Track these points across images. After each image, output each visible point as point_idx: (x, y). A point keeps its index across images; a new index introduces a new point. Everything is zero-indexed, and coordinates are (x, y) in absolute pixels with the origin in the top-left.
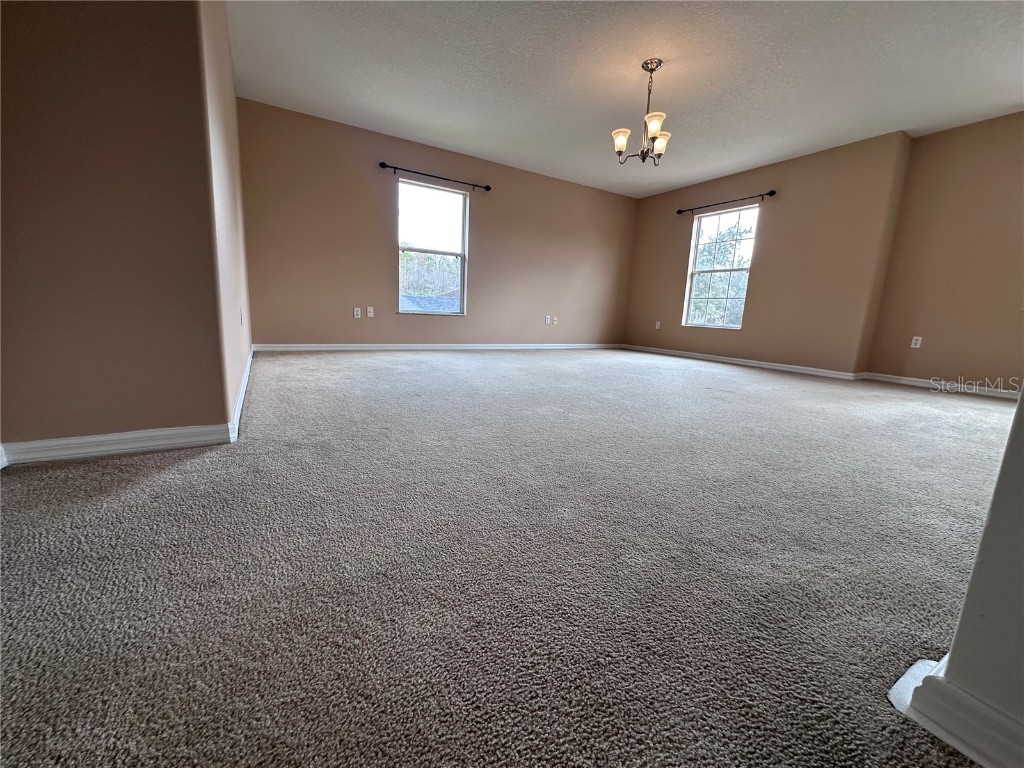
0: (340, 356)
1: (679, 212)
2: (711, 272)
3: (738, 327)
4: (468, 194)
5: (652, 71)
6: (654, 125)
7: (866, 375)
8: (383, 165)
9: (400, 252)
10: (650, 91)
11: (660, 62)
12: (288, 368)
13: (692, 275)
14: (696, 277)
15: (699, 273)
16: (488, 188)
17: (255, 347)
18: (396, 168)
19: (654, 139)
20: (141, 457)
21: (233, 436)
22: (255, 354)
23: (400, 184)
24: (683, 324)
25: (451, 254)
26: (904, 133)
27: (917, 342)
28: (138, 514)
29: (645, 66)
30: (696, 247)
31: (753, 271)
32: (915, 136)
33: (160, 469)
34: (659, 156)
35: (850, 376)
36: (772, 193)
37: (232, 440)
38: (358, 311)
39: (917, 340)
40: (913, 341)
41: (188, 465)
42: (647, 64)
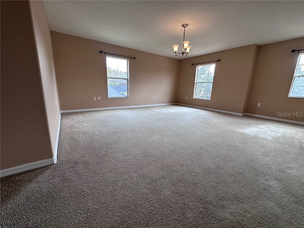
0: (90, 114)
1: (192, 64)
2: (202, 82)
3: (210, 99)
4: (128, 60)
5: (185, 27)
6: (186, 45)
7: (245, 114)
8: (101, 52)
9: (108, 79)
10: (184, 33)
11: (187, 25)
12: (73, 121)
13: (196, 83)
14: (197, 84)
15: (198, 83)
16: (135, 58)
17: (61, 112)
18: (105, 53)
19: (186, 49)
20: (23, 175)
21: (55, 161)
22: (62, 114)
23: (107, 57)
24: (194, 98)
25: (124, 79)
26: (256, 44)
27: (259, 105)
28: (22, 210)
29: (183, 26)
30: (197, 75)
31: (213, 83)
32: (259, 45)
33: (30, 181)
34: (187, 53)
35: (241, 114)
36: (219, 60)
37: (55, 163)
38: (95, 98)
39: (259, 104)
40: (258, 105)
41: (40, 178)
42: (183, 25)
